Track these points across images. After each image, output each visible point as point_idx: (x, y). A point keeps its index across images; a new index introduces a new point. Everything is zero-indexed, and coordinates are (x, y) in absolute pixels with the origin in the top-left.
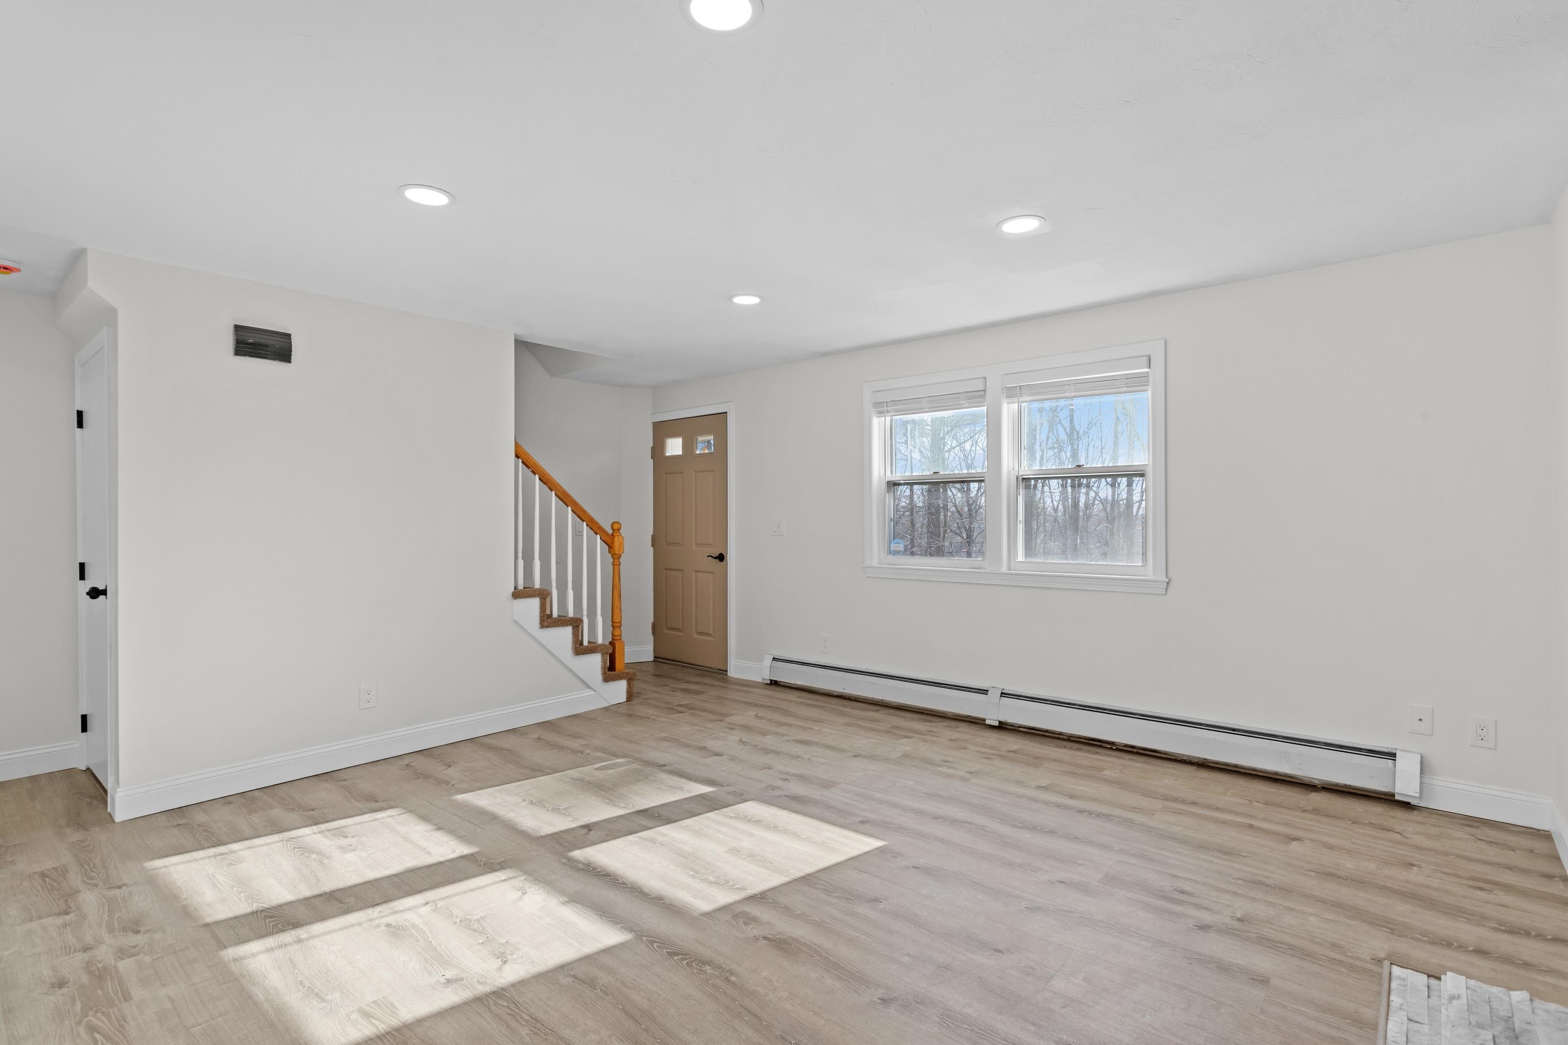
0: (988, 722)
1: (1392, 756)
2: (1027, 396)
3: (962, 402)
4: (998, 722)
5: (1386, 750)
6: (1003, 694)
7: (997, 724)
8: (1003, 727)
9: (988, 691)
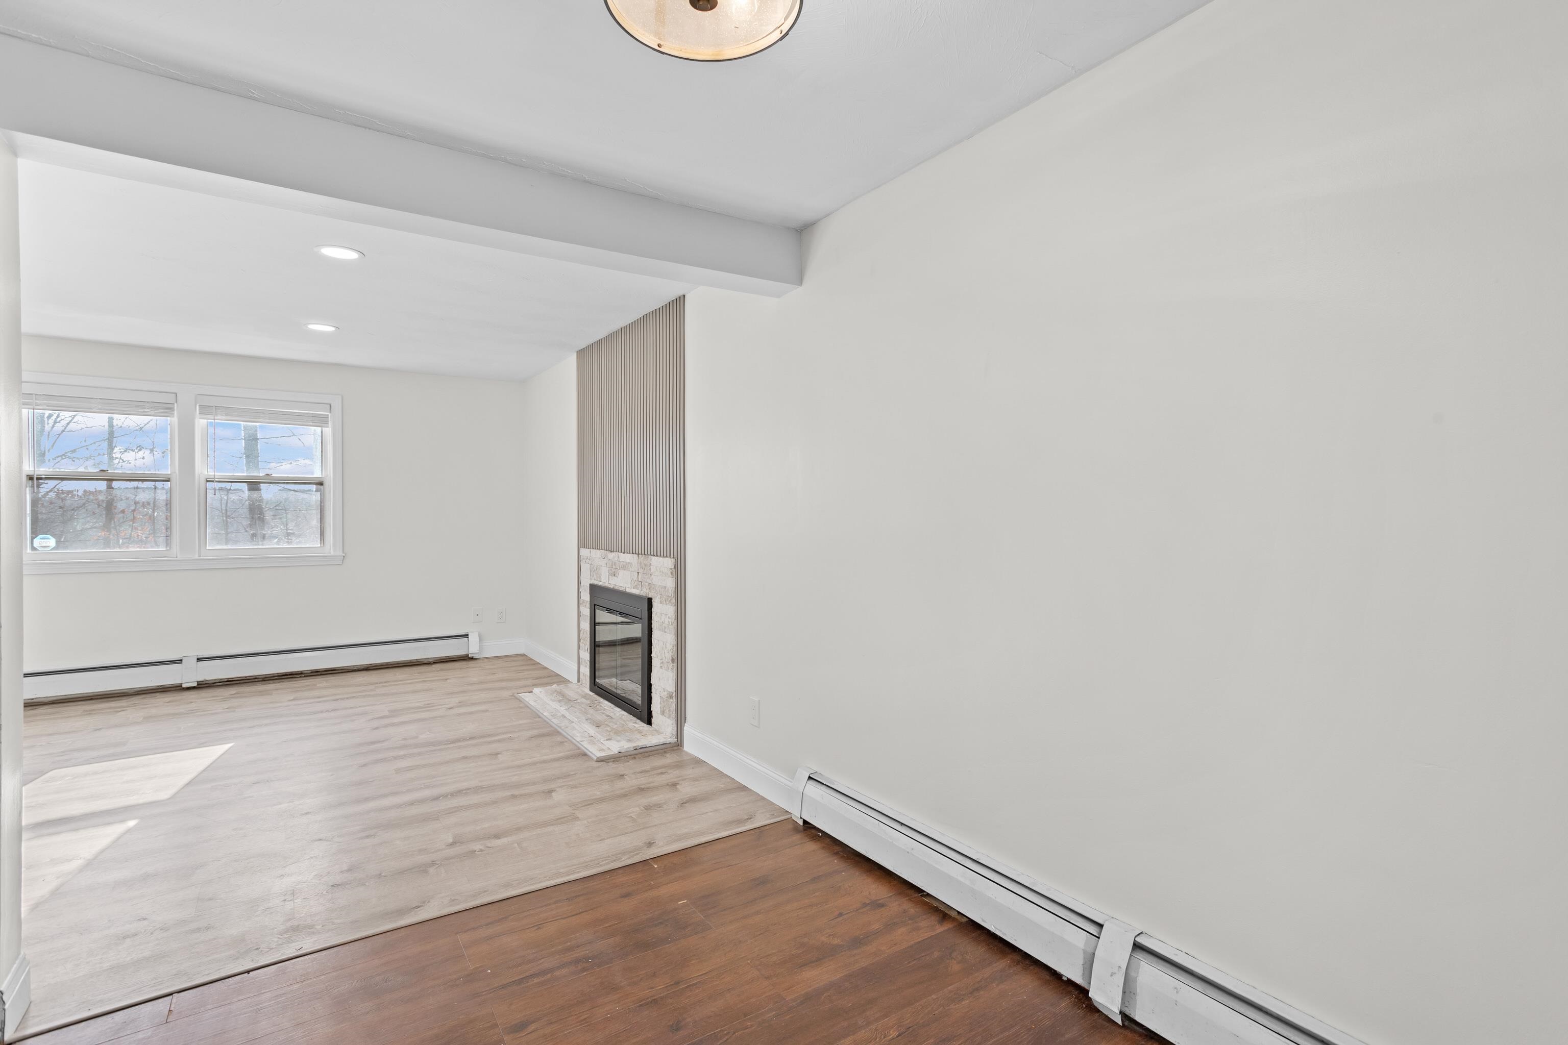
0: (184, 686)
1: (467, 636)
2: (223, 415)
3: (146, 410)
4: (196, 683)
5: (464, 634)
6: (199, 659)
7: (195, 684)
8: (202, 686)
9: (182, 660)
